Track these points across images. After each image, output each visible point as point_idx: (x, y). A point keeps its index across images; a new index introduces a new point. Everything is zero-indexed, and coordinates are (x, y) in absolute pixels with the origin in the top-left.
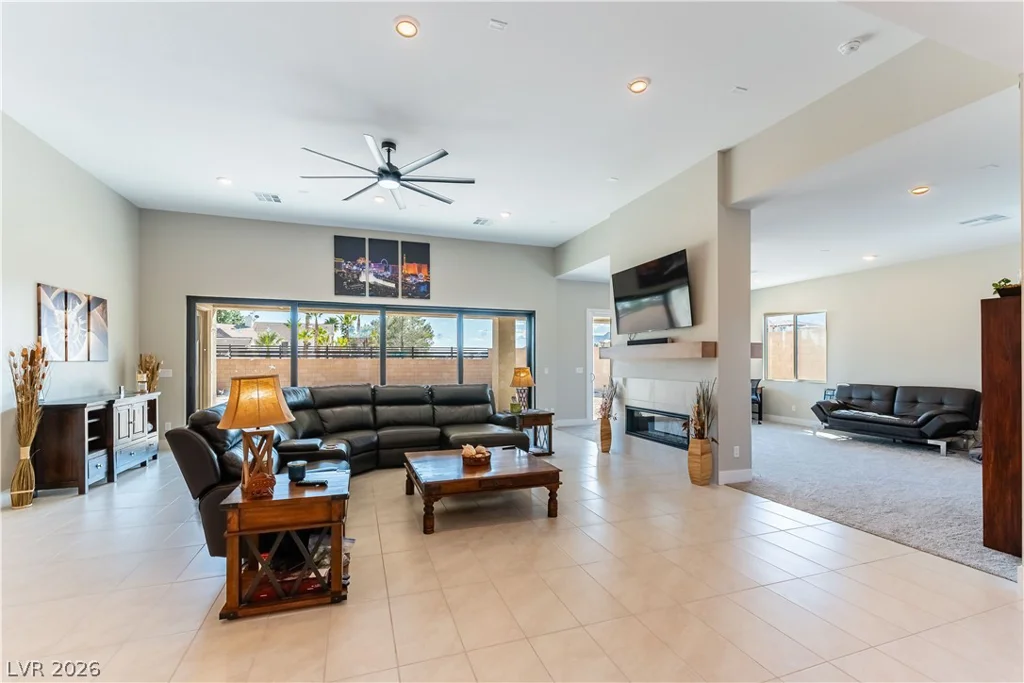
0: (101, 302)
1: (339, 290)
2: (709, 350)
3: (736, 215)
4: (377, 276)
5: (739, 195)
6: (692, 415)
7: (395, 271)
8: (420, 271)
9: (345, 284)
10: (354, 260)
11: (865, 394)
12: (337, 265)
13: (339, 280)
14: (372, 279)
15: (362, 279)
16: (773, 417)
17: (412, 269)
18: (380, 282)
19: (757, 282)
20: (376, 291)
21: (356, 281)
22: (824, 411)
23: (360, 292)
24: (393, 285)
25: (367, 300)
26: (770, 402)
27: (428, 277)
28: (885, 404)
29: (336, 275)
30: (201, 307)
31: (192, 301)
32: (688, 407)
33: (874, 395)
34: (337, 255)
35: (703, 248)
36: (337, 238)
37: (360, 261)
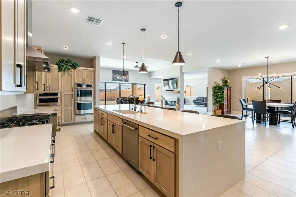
1: (113, 80)
2: (179, 92)
3: (182, 74)
4: (120, 77)
5: (183, 71)
6: (177, 101)
9: (114, 79)
11: (200, 99)
12: (113, 76)
13: (113, 78)
14: (119, 78)
15: (117, 78)
16: (186, 103)
18: (120, 79)
19: (185, 79)
21: (116, 78)
22: (194, 102)
23: (117, 81)
26: (186, 101)
27: (128, 78)
28: (203, 100)
29: (113, 77)
32: (176, 100)
33: (202, 99)
34: (113, 74)
35: (178, 78)
36: (113, 70)
37: (117, 75)
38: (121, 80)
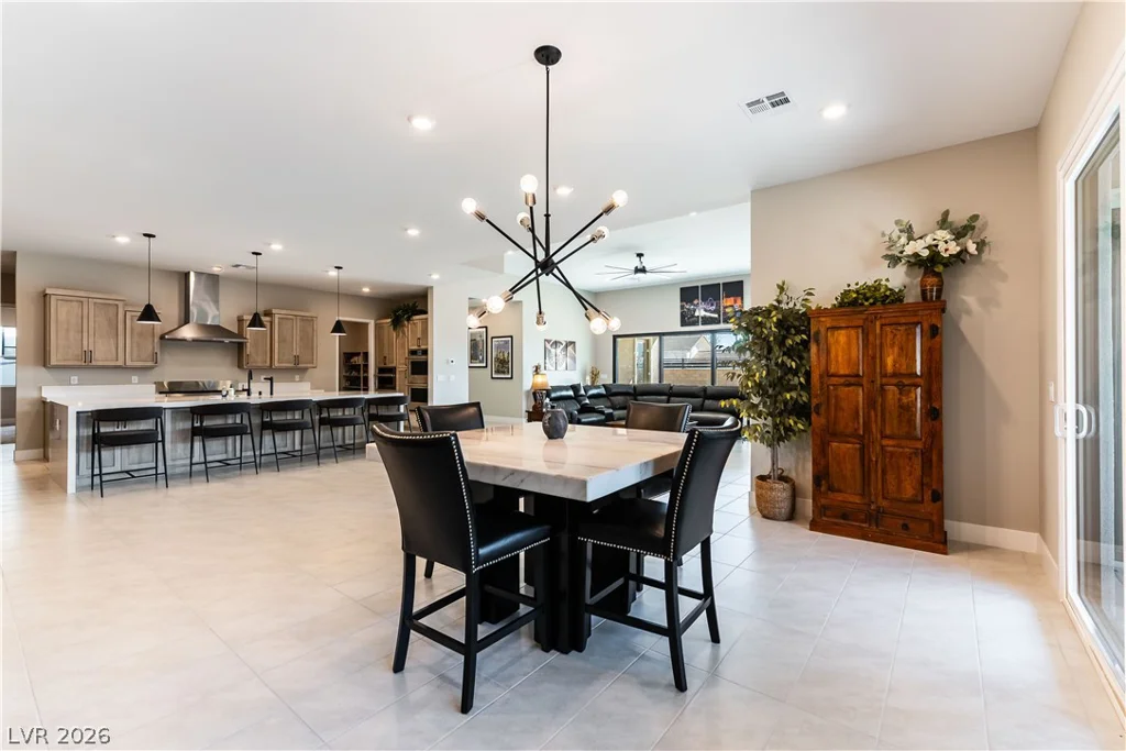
0: (572, 343)
1: (683, 323)
4: (706, 310)
7: (718, 305)
8: (735, 302)
9: (687, 318)
10: (691, 302)
12: (682, 307)
13: (683, 316)
14: (703, 313)
15: (697, 314)
17: (730, 301)
18: (708, 314)
20: (706, 321)
21: (693, 316)
23: (695, 323)
24: (716, 316)
25: (701, 327)
27: (742, 306)
29: (682, 313)
30: (619, 340)
31: (615, 337)
34: (681, 301)
36: (682, 289)
37: (696, 302)
38: (711, 318)
